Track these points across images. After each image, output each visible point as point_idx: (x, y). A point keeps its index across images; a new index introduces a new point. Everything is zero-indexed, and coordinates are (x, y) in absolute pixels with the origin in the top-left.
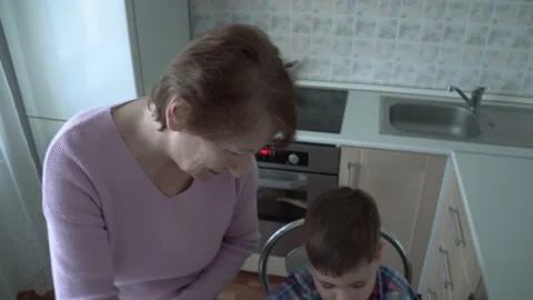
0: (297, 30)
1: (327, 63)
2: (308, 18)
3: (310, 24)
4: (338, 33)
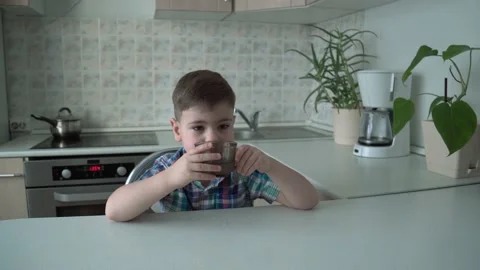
0: (106, 84)
1: (134, 111)
2: (115, 74)
3: (117, 79)
4: (141, 85)
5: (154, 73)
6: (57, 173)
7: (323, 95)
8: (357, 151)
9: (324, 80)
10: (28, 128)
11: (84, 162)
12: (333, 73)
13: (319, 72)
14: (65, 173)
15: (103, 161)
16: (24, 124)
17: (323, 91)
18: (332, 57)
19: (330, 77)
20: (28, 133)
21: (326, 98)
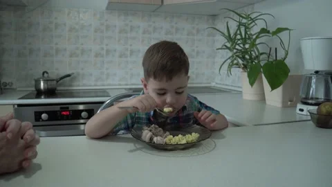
0: (71, 56)
1: (91, 75)
2: (78, 48)
3: (79, 52)
5: (105, 48)
6: (38, 116)
7: (235, 62)
8: (302, 110)
9: (235, 51)
10: (14, 87)
11: (58, 108)
12: (242, 45)
13: (232, 45)
14: (44, 116)
15: (71, 108)
16: (12, 83)
17: (235, 59)
18: (241, 34)
19: (240, 48)
20: (14, 90)
21: (237, 64)
